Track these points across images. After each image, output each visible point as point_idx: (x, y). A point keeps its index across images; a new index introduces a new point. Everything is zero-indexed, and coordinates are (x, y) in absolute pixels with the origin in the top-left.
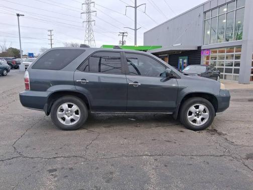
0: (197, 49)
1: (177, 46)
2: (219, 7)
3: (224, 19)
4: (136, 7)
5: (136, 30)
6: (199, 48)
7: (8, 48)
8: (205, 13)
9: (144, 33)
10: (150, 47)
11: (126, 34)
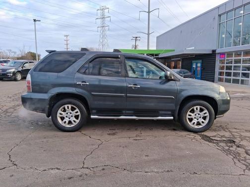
0: (211, 53)
1: (190, 50)
2: (235, 9)
3: (241, 22)
4: (149, 12)
5: (148, 34)
6: (214, 51)
7: (26, 52)
8: (220, 16)
9: (157, 37)
10: (162, 50)
11: (139, 38)
